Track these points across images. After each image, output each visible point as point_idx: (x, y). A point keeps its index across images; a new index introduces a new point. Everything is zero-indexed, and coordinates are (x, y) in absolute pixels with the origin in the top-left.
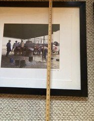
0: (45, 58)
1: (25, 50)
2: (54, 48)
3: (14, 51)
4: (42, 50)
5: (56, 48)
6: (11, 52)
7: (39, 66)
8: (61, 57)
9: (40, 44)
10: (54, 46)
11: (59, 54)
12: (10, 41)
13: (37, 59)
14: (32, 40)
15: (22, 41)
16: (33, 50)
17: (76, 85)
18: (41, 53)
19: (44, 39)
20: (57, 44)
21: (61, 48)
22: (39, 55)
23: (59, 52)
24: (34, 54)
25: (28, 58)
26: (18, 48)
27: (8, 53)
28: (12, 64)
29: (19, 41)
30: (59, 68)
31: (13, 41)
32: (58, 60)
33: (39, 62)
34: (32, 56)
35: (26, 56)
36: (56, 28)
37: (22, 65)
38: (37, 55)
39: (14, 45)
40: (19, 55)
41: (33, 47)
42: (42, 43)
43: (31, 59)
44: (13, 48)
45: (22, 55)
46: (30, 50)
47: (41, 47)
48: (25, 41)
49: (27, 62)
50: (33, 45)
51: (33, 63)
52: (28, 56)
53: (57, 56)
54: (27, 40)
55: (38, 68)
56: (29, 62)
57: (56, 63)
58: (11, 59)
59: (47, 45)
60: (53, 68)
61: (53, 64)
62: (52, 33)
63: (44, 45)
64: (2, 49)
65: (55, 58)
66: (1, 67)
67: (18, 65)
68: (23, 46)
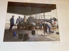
2: (53, 23)
5: (55, 23)
6: (14, 26)
7: (41, 39)
9: (41, 20)
10: (53, 21)
11: (58, 28)
12: (13, 17)
13: (39, 32)
14: (34, 16)
15: (25, 17)
18: (43, 27)
19: (44, 16)
20: (55, 20)
21: (59, 23)
23: (58, 26)
24: (36, 28)
25: (31, 31)
26: (21, 23)
32: (58, 33)
33: (41, 35)
34: (34, 29)
35: (29, 30)
38: (39, 29)
39: (17, 20)
40: (22, 29)
41: (35, 22)
44: (17, 22)
45: (26, 29)
47: (42, 22)
48: (27, 17)
49: (30, 36)
50: (35, 20)
51: (36, 36)
54: (29, 16)
55: (41, 41)
56: (32, 36)
57: (56, 36)
58: (14, 33)
59: (47, 21)
60: (54, 41)
61: (54, 37)
62: (51, 11)
63: (44, 20)
64: (6, 24)
65: (55, 32)
66: (3, 41)
67: (22, 39)
68: (26, 21)
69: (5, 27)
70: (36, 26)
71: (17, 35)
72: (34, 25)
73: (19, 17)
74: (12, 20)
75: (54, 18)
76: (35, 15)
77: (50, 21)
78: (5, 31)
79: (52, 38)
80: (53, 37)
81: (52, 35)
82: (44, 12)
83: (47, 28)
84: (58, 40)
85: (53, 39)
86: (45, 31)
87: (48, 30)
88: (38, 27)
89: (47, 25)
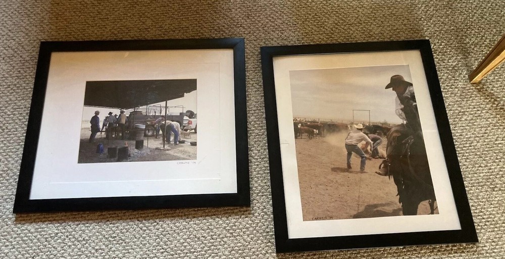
0: (168, 141)
1: (128, 128)
2: (185, 122)
3: (107, 131)
4: (162, 127)
5: (190, 123)
6: (99, 134)
7: (156, 156)
8: (199, 138)
9: (158, 116)
10: (185, 118)
11: (196, 132)
12: (97, 113)
13: (152, 144)
14: (142, 109)
15: (122, 112)
16: (143, 127)
17: (229, 186)
18: (161, 132)
19: (166, 107)
20: (191, 115)
21: (200, 122)
22: (155, 136)
23: (195, 129)
24: (146, 136)
25: (134, 142)
26: (113, 125)
27: (93, 135)
28: (102, 155)
29: (116, 112)
30: (195, 158)
31: (104, 113)
32: (194, 144)
33: (157, 149)
34: (142, 138)
35: (129, 139)
36: (189, 85)
37: (121, 155)
38: (152, 136)
39: (106, 120)
40: (116, 138)
41: (143, 123)
42: (163, 114)
43: (139, 145)
44: (104, 125)
45: (123, 138)
46: (137, 128)
47: (159, 122)
48: (127, 112)
49: (133, 150)
50: (144, 118)
51: (144, 151)
52: (133, 140)
53: (192, 136)
54: (131, 110)
55: (154, 160)
56: (136, 150)
57: (191, 149)
58: (99, 146)
59: (172, 118)
60: (184, 159)
61: (184, 152)
62: (183, 96)
63: (166, 117)
64: (82, 129)
65: (189, 141)
66: (78, 163)
67: (114, 157)
68: (123, 121)
69: (81, 136)
70: (145, 130)
71: (106, 151)
72: (142, 130)
73: (110, 113)
74: (95, 120)
75: (188, 112)
76: (145, 107)
77: (179, 118)
78: (81, 142)
79: (179, 155)
80: (181, 151)
81: (180, 149)
82: (166, 99)
83: (170, 135)
84: (193, 157)
85: (182, 156)
86: (166, 139)
87: (172, 138)
88: (150, 133)
89: (171, 128)
